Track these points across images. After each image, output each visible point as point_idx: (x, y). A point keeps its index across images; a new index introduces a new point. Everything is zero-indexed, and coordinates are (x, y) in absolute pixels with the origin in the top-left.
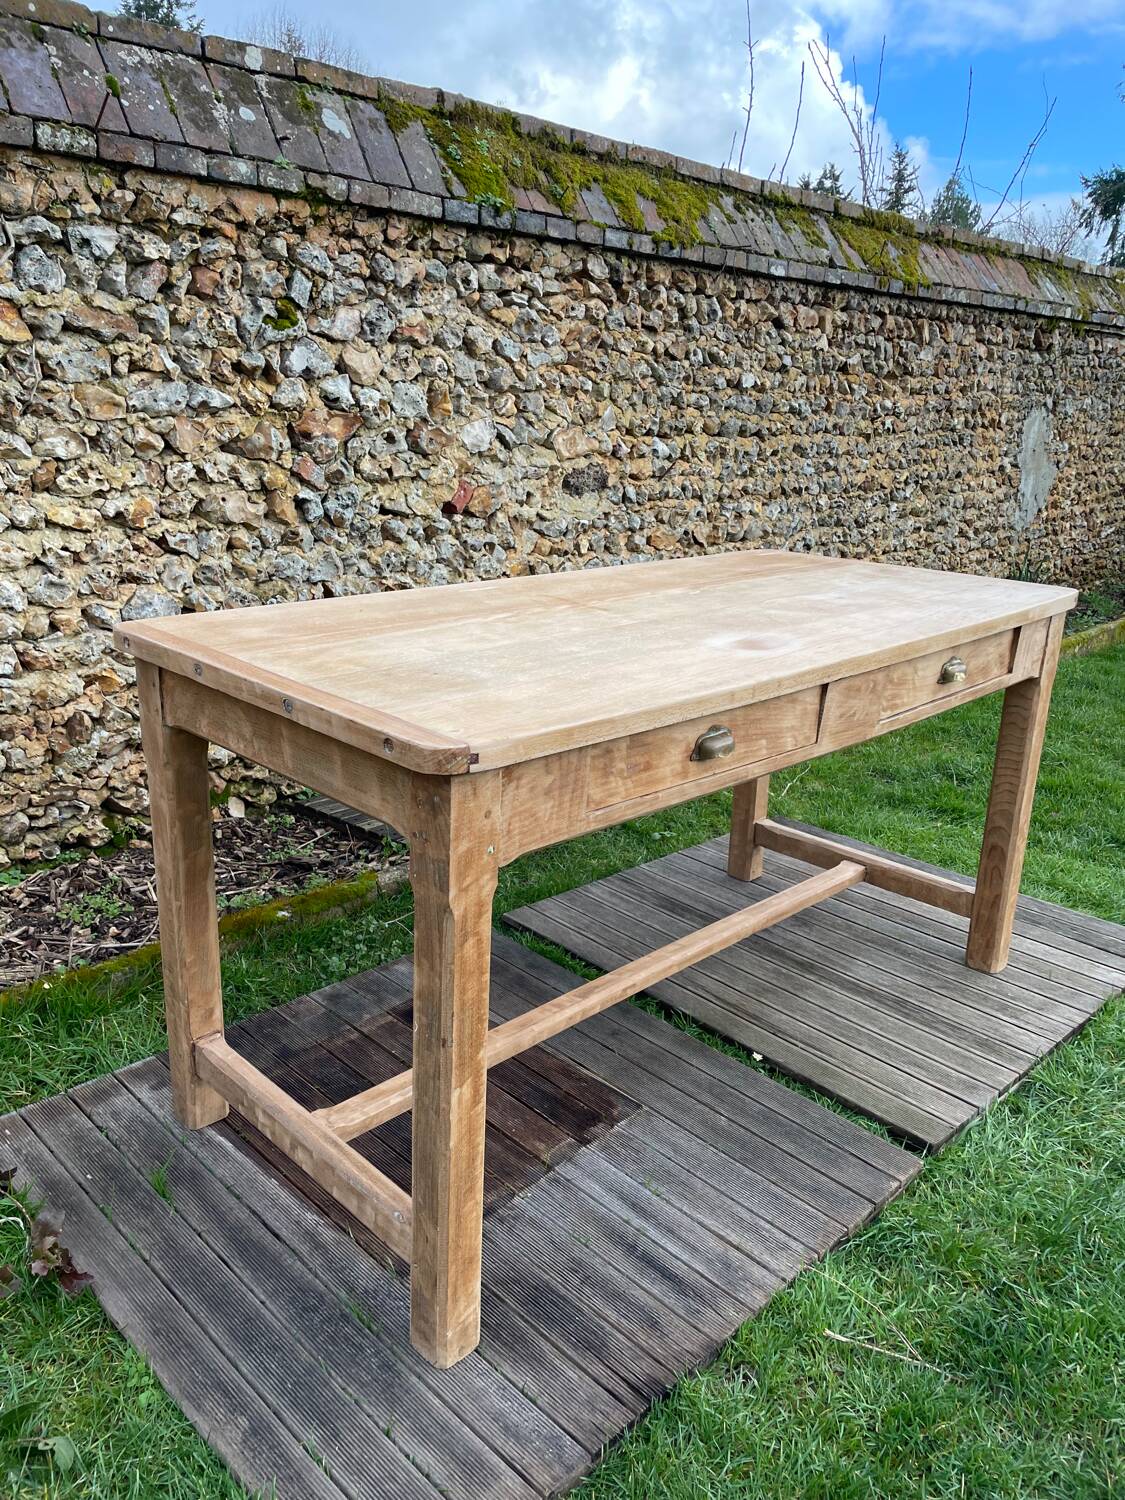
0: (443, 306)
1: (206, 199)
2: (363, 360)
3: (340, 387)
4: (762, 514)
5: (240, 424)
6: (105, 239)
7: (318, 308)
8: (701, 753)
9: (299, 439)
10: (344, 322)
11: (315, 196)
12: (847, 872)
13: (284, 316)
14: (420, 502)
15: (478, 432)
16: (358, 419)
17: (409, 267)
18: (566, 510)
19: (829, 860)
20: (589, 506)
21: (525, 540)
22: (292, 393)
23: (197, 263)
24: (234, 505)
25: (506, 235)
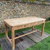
0: (22, 6)
1: (11, 2)
2: (18, 8)
3: (17, 9)
4: (37, 14)
5: (12, 11)
6: (7, 3)
7: (16, 6)
8: (25, 26)
9: (15, 11)
10: (17, 6)
11: (16, 1)
12: (36, 31)
13: (14, 6)
14: (20, 14)
15: (23, 11)
16: (18, 10)
17: (20, 4)
18: (27, 14)
19: (36, 30)
20: (28, 14)
21: (25, 16)
22: (15, 9)
23: (11, 4)
24: (12, 14)
25: (24, 3)
